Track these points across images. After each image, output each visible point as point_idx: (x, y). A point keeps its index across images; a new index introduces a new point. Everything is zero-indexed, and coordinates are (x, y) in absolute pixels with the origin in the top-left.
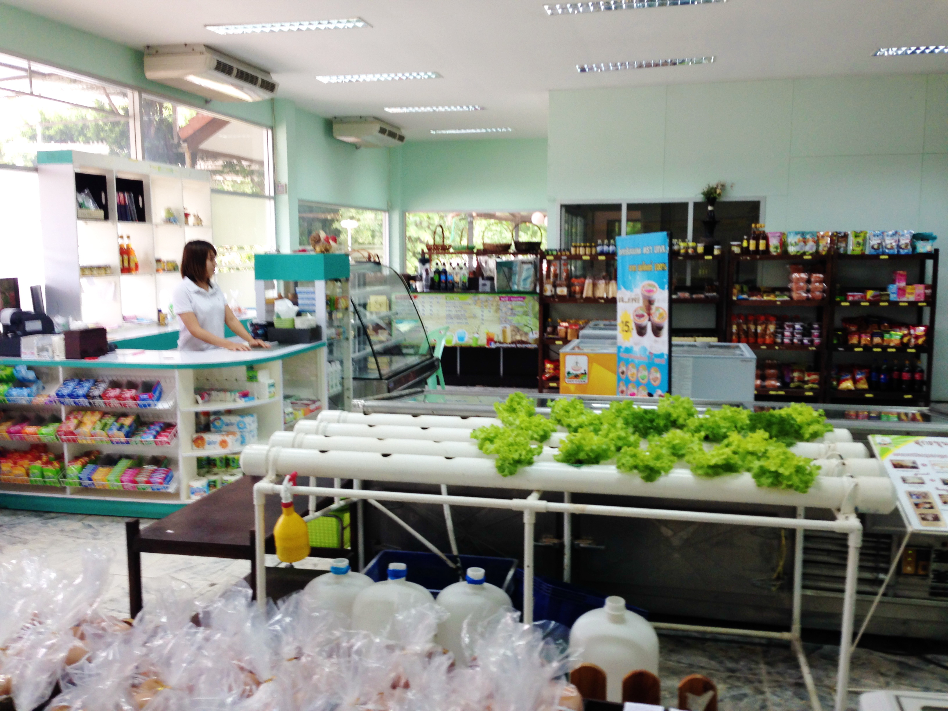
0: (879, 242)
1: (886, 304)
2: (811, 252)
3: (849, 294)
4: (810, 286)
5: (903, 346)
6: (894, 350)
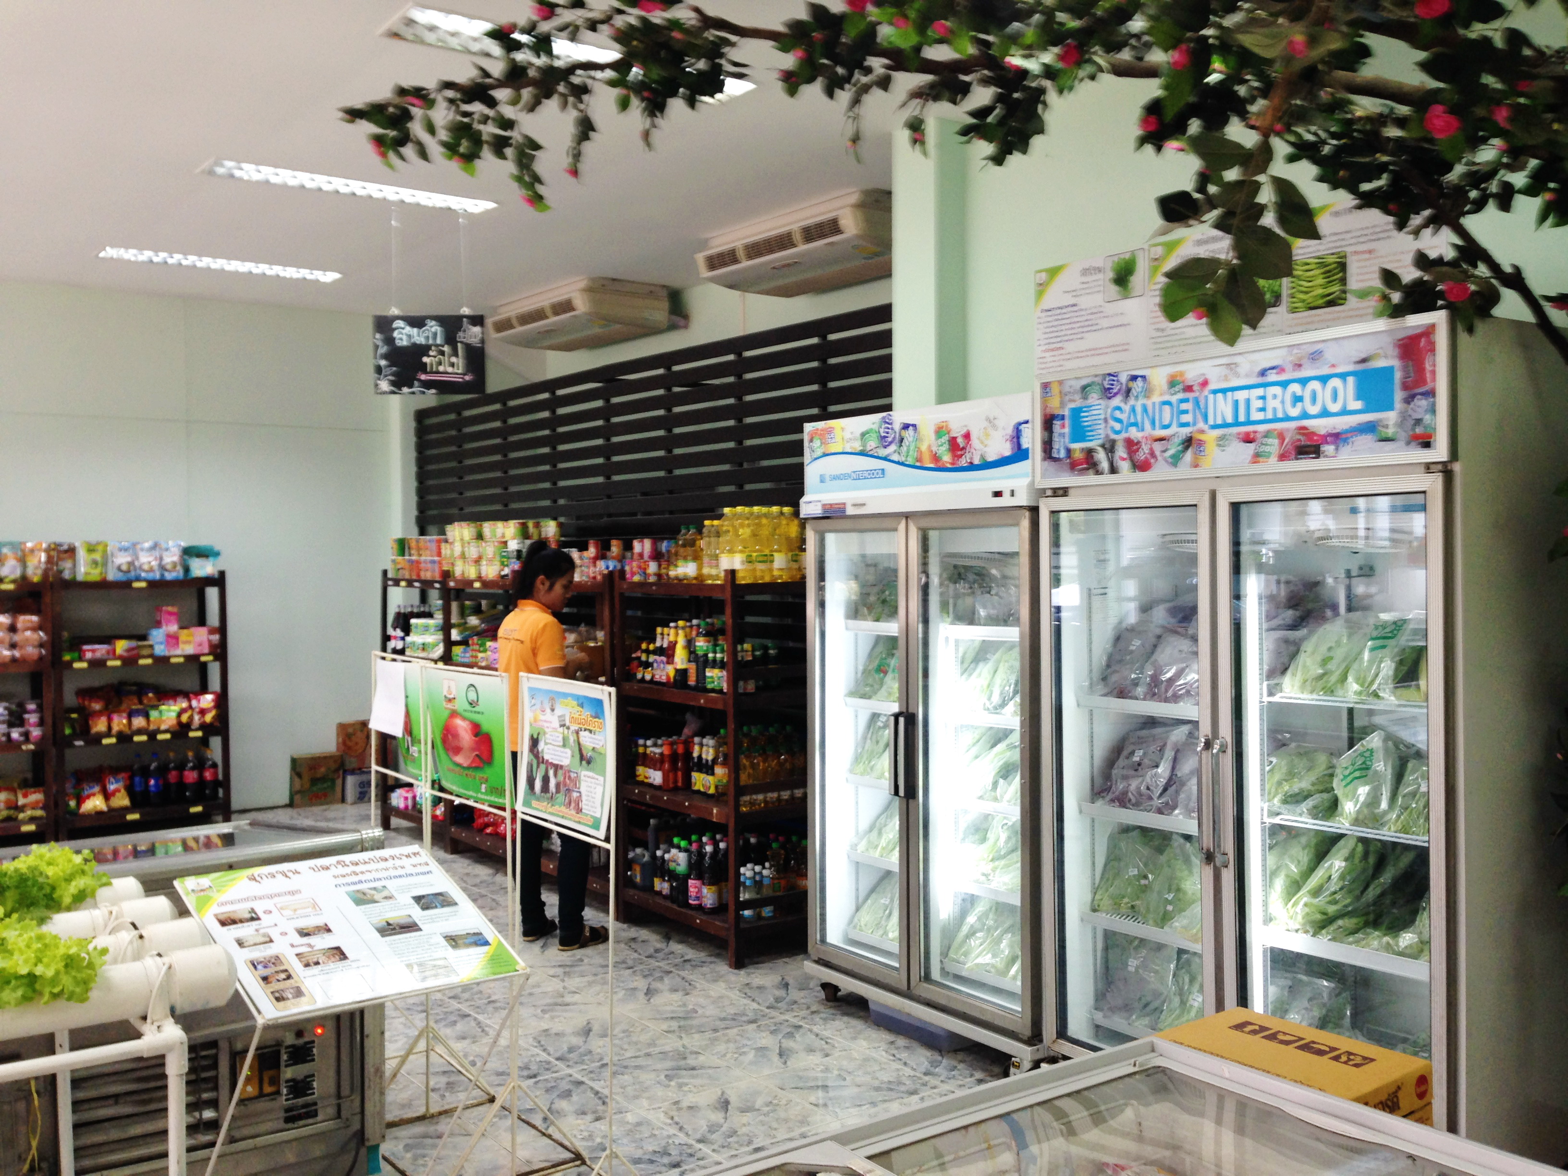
0: (129, 559)
1: (149, 661)
2: (12, 577)
3: (85, 647)
4: (17, 638)
5: (181, 729)
6: (168, 736)
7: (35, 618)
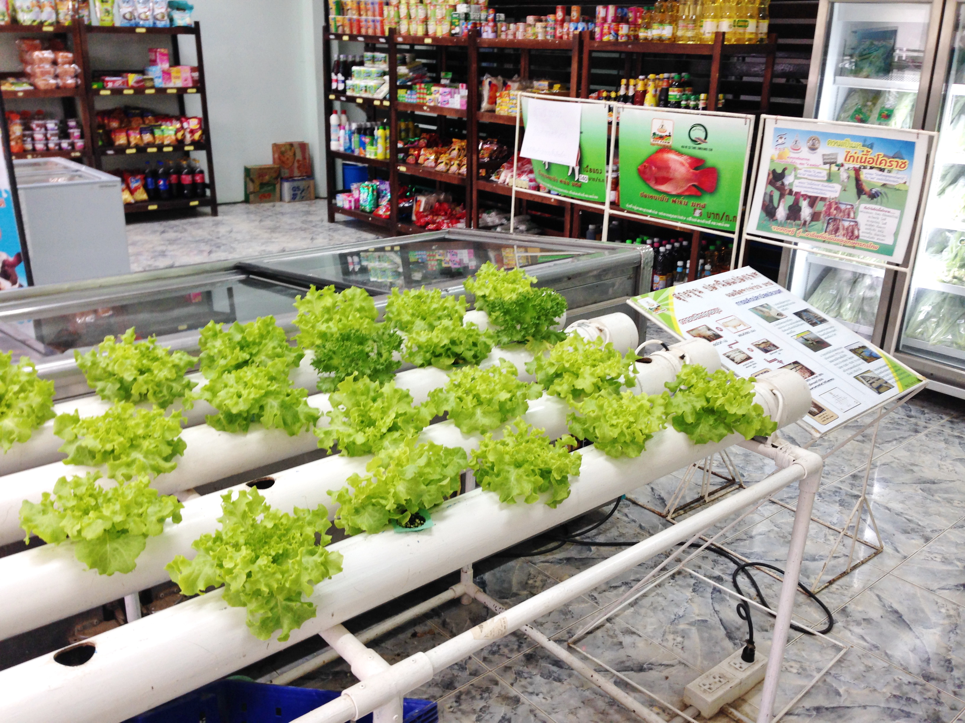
1: (152, 91)
3: (107, 79)
4: (59, 70)
6: (170, 149)
7: (70, 55)
